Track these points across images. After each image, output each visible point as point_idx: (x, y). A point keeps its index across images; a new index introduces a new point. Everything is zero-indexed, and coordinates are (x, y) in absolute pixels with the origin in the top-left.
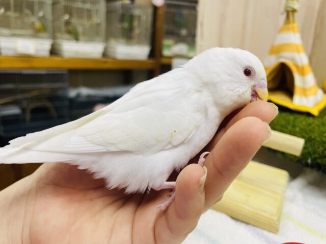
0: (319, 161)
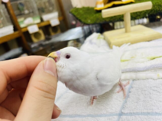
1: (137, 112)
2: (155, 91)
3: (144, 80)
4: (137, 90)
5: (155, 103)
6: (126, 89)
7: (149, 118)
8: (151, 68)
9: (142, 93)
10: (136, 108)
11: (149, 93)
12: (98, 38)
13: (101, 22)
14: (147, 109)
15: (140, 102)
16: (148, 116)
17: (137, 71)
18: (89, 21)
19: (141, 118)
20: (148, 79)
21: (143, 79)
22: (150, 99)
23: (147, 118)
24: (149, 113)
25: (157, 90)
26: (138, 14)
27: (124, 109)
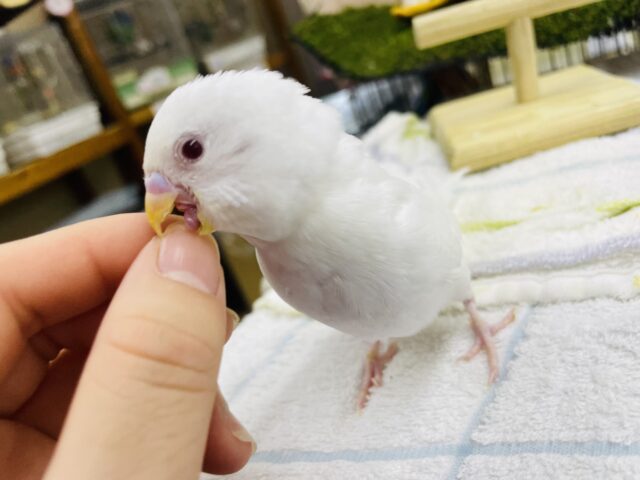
0: (626, 13)
1: (533, 439)
2: (617, 348)
3: (578, 305)
4: (545, 346)
5: (610, 401)
6: (498, 345)
7: (579, 465)
8: (608, 251)
9: (563, 361)
10: (531, 423)
11: (591, 358)
12: (408, 133)
13: (420, 67)
14: (575, 427)
15: (549, 396)
16: (576, 455)
17: (550, 267)
18: (371, 67)
19: (545, 466)
20: (593, 298)
21: (574, 301)
22: (592, 386)
23: (570, 467)
24: (582, 443)
25: (623, 347)
26: (573, 18)
27: (481, 427)
